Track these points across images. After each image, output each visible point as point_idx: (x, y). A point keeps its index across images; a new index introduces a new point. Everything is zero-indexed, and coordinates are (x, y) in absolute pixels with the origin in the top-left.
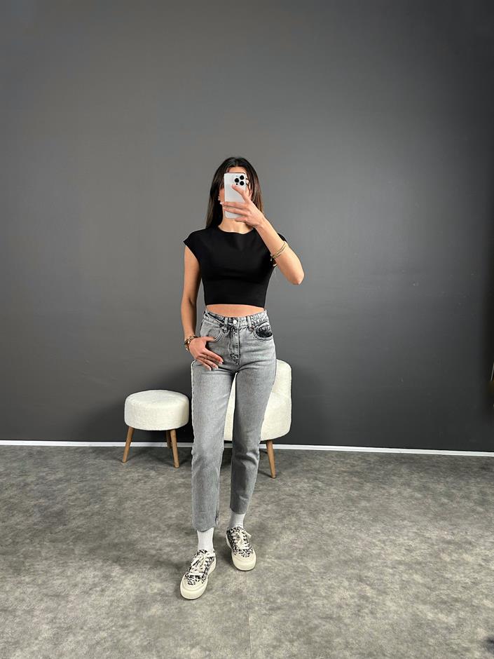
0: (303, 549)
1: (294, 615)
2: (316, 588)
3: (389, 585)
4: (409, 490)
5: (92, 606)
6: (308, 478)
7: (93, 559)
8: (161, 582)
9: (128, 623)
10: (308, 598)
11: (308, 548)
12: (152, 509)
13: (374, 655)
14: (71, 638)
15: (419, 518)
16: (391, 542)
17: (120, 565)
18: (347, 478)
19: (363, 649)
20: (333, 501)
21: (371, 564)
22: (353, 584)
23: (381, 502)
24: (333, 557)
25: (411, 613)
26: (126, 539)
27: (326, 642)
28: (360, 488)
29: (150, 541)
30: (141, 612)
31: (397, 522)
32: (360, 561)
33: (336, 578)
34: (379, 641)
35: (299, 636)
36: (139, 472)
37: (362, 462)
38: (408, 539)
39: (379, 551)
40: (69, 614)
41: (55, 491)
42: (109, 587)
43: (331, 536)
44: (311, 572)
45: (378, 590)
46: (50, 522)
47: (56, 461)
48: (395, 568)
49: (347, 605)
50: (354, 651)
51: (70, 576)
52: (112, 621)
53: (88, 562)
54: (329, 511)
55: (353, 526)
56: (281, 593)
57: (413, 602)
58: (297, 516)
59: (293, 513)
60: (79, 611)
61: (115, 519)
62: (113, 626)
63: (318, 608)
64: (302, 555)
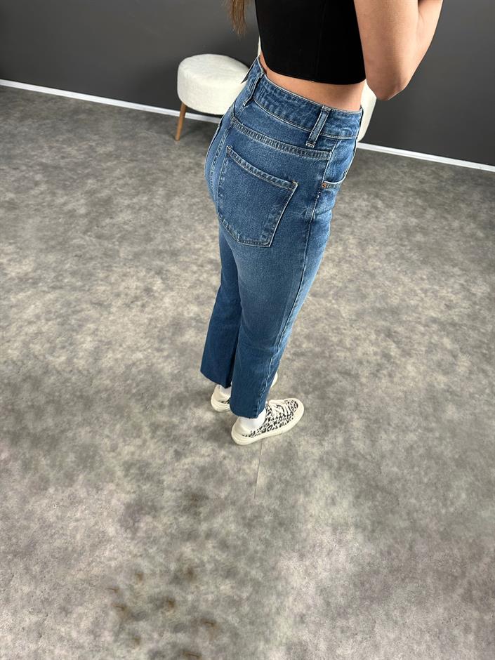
0: (341, 288)
1: (315, 364)
2: (342, 337)
3: (416, 346)
4: (472, 225)
5: (133, 322)
6: (369, 194)
7: (137, 267)
8: (198, 305)
9: (163, 346)
10: (332, 348)
11: (346, 287)
12: (199, 212)
13: (379, 423)
14: (110, 355)
15: (472, 266)
16: (433, 292)
17: (162, 278)
18: (411, 200)
19: (371, 414)
20: (387, 229)
21: (404, 318)
22: (380, 339)
23: (438, 238)
24: (368, 302)
25: (428, 383)
26: (170, 247)
27: (339, 400)
28: (420, 216)
29: (193, 253)
30: (176, 337)
31: (447, 267)
32: (395, 311)
33: (365, 329)
34: (389, 408)
35: (315, 388)
36: (190, 158)
37: (434, 178)
38: (452, 292)
39: (417, 302)
40: (110, 327)
41: (104, 170)
42: (150, 303)
43: (373, 276)
44: (342, 317)
45: (403, 351)
46: (96, 212)
47: (107, 126)
48: (427, 326)
49: (368, 362)
50: (363, 415)
51: (114, 283)
52: (148, 342)
53: (132, 269)
54: (380, 243)
55: (399, 266)
56: (308, 337)
57: (433, 371)
58: (344, 244)
59: (341, 240)
60: (119, 325)
61: (162, 219)
62: (149, 348)
63: (340, 361)
64: (337, 296)
